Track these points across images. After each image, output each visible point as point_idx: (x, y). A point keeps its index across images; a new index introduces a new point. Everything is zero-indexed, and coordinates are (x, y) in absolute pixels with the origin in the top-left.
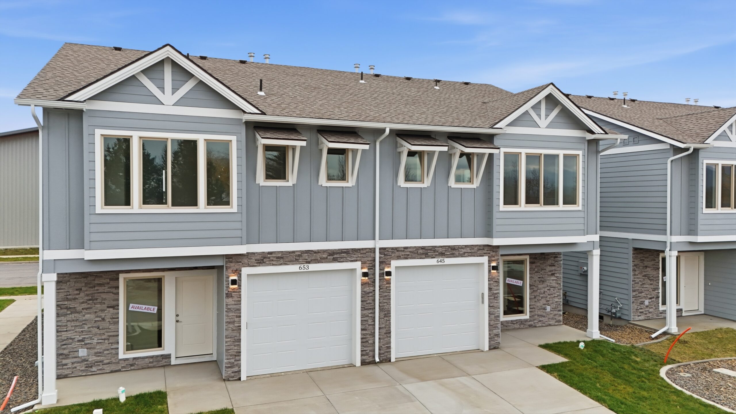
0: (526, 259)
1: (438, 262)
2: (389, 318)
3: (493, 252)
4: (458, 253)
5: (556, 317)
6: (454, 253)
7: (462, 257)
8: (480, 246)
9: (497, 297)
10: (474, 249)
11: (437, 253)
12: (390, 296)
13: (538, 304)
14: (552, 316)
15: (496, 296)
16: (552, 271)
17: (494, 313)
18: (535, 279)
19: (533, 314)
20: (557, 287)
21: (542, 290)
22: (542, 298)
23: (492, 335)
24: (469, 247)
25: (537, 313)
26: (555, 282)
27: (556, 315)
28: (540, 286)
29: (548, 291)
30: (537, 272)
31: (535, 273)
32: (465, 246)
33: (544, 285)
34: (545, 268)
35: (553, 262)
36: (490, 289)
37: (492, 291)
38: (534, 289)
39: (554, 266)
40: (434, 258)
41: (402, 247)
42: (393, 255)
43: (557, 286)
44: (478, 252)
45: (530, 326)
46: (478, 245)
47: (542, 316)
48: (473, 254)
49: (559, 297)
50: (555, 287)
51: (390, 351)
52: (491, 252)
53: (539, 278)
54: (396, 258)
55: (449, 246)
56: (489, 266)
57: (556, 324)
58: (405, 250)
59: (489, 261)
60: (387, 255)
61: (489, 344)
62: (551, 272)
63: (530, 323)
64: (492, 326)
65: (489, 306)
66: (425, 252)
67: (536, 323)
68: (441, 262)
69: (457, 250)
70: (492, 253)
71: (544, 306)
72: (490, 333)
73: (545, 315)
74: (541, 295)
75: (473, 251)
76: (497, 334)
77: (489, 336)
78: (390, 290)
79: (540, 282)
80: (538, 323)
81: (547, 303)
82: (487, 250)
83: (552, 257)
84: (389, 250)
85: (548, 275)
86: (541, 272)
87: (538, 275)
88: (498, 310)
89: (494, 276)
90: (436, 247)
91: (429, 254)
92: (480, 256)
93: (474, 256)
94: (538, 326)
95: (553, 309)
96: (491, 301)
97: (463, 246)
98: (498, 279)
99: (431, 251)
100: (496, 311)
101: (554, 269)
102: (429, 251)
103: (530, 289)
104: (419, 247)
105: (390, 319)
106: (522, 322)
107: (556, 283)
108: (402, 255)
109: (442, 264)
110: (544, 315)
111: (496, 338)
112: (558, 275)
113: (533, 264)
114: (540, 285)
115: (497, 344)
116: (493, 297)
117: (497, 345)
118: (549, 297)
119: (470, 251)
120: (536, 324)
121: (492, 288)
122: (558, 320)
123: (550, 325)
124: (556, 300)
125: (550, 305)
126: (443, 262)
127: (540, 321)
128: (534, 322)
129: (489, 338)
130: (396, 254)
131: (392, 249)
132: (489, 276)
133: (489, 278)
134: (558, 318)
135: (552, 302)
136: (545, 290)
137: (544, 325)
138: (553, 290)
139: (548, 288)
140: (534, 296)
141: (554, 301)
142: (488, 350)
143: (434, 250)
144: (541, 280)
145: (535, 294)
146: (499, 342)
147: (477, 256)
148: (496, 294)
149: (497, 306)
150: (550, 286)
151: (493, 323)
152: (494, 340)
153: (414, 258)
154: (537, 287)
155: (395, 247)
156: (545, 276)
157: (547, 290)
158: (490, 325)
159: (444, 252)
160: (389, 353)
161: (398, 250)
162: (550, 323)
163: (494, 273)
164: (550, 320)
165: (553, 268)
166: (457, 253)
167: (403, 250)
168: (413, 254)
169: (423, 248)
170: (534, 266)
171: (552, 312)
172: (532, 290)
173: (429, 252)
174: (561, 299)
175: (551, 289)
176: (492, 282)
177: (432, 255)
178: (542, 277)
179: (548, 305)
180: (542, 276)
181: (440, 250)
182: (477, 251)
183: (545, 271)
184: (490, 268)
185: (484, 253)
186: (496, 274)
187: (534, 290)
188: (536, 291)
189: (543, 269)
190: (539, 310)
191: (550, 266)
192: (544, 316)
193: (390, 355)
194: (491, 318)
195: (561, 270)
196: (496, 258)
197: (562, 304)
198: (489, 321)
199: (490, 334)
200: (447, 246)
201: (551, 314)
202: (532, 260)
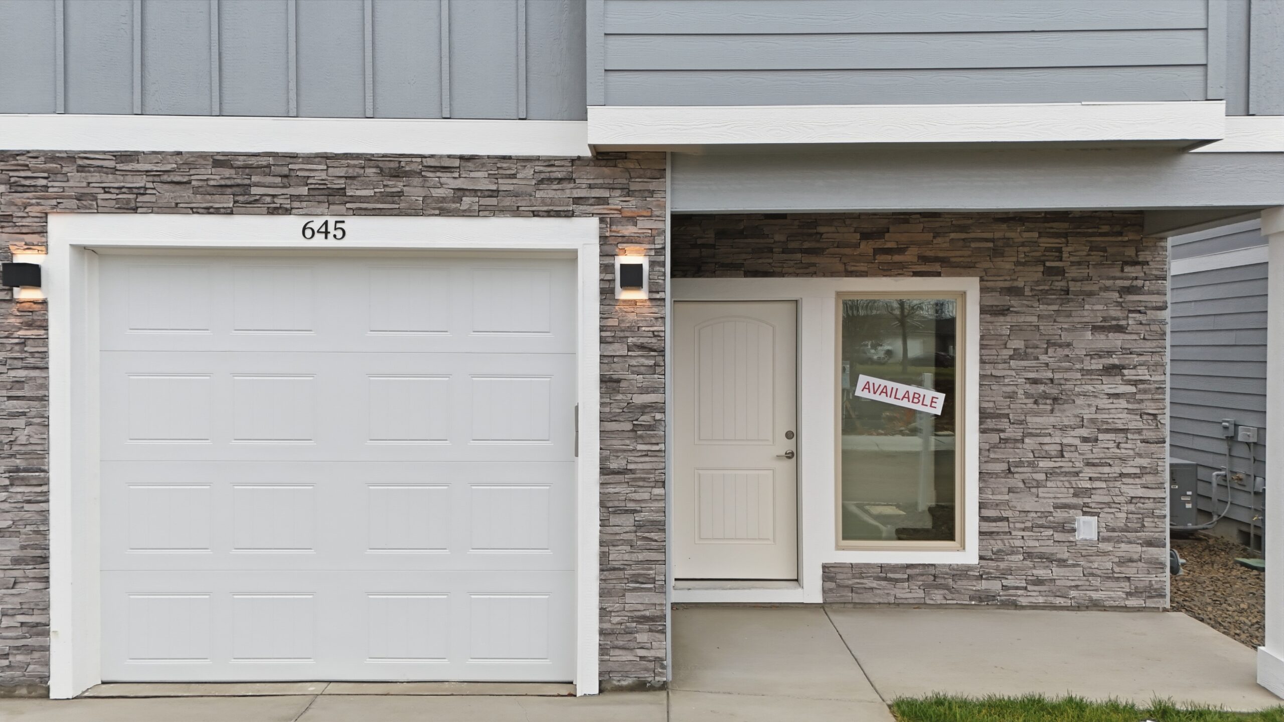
0: (963, 294)
1: (308, 233)
2: (44, 488)
3: (629, 193)
4: (422, 192)
5: (1130, 571)
6: (400, 194)
7: (444, 212)
8: (550, 162)
9: (650, 428)
10: (513, 176)
11: (304, 190)
12: (45, 386)
13: (1028, 503)
14: (1109, 565)
15: (645, 419)
16: (1110, 353)
17: (631, 505)
18: (1009, 389)
19: (997, 545)
20: (1139, 431)
21: (1047, 440)
22: (1050, 474)
23: (615, 620)
24: (483, 165)
25: (1018, 543)
26: (1123, 403)
27: (1131, 560)
28: (1034, 421)
29: (1086, 447)
30: (1017, 355)
31: (1011, 358)
32: (462, 158)
33: (1066, 415)
34: (1066, 337)
35: (1115, 312)
36: (609, 383)
37: (620, 397)
38: (1003, 431)
39: (1120, 329)
40: (288, 212)
41: (104, 153)
42: (55, 187)
43: (1135, 423)
44: (539, 194)
45: (980, 599)
46: (538, 159)
47: (1049, 559)
48: (507, 202)
49: (1148, 479)
50: (1125, 431)
51: (47, 649)
52: (617, 193)
53: (1035, 382)
54: (74, 203)
55: (369, 159)
56: (606, 268)
57: (1133, 602)
58: (119, 167)
59: (603, 239)
60: (25, 189)
61: (601, 661)
62: (1100, 357)
63: (984, 585)
64: (620, 574)
65: (604, 471)
66: (229, 182)
67: (1017, 588)
68: (327, 233)
69: (416, 181)
70: (617, 202)
71: (1060, 515)
72: (608, 605)
73: (1065, 556)
74: (1043, 464)
75: (505, 185)
76: (647, 613)
77: (601, 621)
78: (44, 355)
79: (1036, 402)
80: (1026, 588)
81: (1075, 501)
82: (590, 187)
83: (1107, 289)
84: (32, 163)
85: (1085, 372)
86: (1044, 358)
87: (1025, 369)
88: (657, 491)
89: (632, 317)
90: (294, 157)
91: (254, 190)
92: (549, 214)
93: (516, 212)
94: (1024, 601)
95: (1113, 530)
96: (616, 443)
97: (449, 156)
98: (655, 335)
99: (269, 180)
100: (646, 496)
101: (1119, 343)
102: (254, 179)
103: (983, 431)
104: (203, 156)
105: (46, 493)
106: (935, 576)
107: (1130, 411)
108: (106, 190)
109: (331, 243)
110: (1059, 556)
111: (642, 637)
112: (1143, 373)
113: (1002, 319)
114: (1036, 414)
115: (651, 665)
116: (628, 426)
117: (646, 670)
118: (1089, 472)
119: (494, 187)
120: (1012, 592)
121: (618, 381)
122: (1141, 585)
123: (1096, 605)
124: (1132, 489)
125: (1097, 514)
126: (339, 234)
127: (1039, 582)
128: (1005, 582)
129: (602, 632)
130: (71, 184)
131: (52, 157)
132: (603, 316)
133: (602, 329)
134: (1140, 575)
135: (1107, 499)
136: (1065, 441)
137: (1059, 601)
138: (1111, 445)
139: (1084, 432)
140: (1002, 467)
141: (1122, 494)
142: (597, 692)
143: (285, 170)
144: (1045, 396)
145: (1010, 454)
146: (659, 660)
147: (535, 214)
148: (644, 408)
149: (648, 471)
150: (1093, 421)
151: (626, 557)
152: (632, 645)
153: (174, 209)
154: (1021, 422)
155: (66, 152)
156: (1067, 375)
157: (1077, 442)
158: (606, 566)
159: (341, 184)
160: (36, 655)
161: (80, 162)
162: (1095, 595)
163: (635, 302)
164: (1096, 582)
165: (1116, 340)
166: (415, 192)
167: (111, 164)
168: (166, 186)
169: (221, 161)
170: (1003, 325)
171: (1107, 547)
172: (994, 438)
173: (257, 185)
174: (1160, 486)
175: (1101, 436)
176: (619, 349)
177: (274, 196)
178: (1052, 380)
179: (1085, 513)
180: (1049, 375)
181: (319, 174)
182: (529, 190)
183: (1067, 351)
184: (609, 277)
185: (577, 201)
186: (647, 311)
187: (1002, 435)
188: (1016, 441)
189: (1054, 344)
190: (1031, 529)
191: (1095, 329)
192: (1062, 563)
193: (47, 664)
194: (617, 529)
195: (1161, 354)
196: (644, 225)
197: (1167, 511)
198: (602, 543)
199: (604, 613)
200: (358, 156)
201: (1105, 553)
202: (994, 300)
